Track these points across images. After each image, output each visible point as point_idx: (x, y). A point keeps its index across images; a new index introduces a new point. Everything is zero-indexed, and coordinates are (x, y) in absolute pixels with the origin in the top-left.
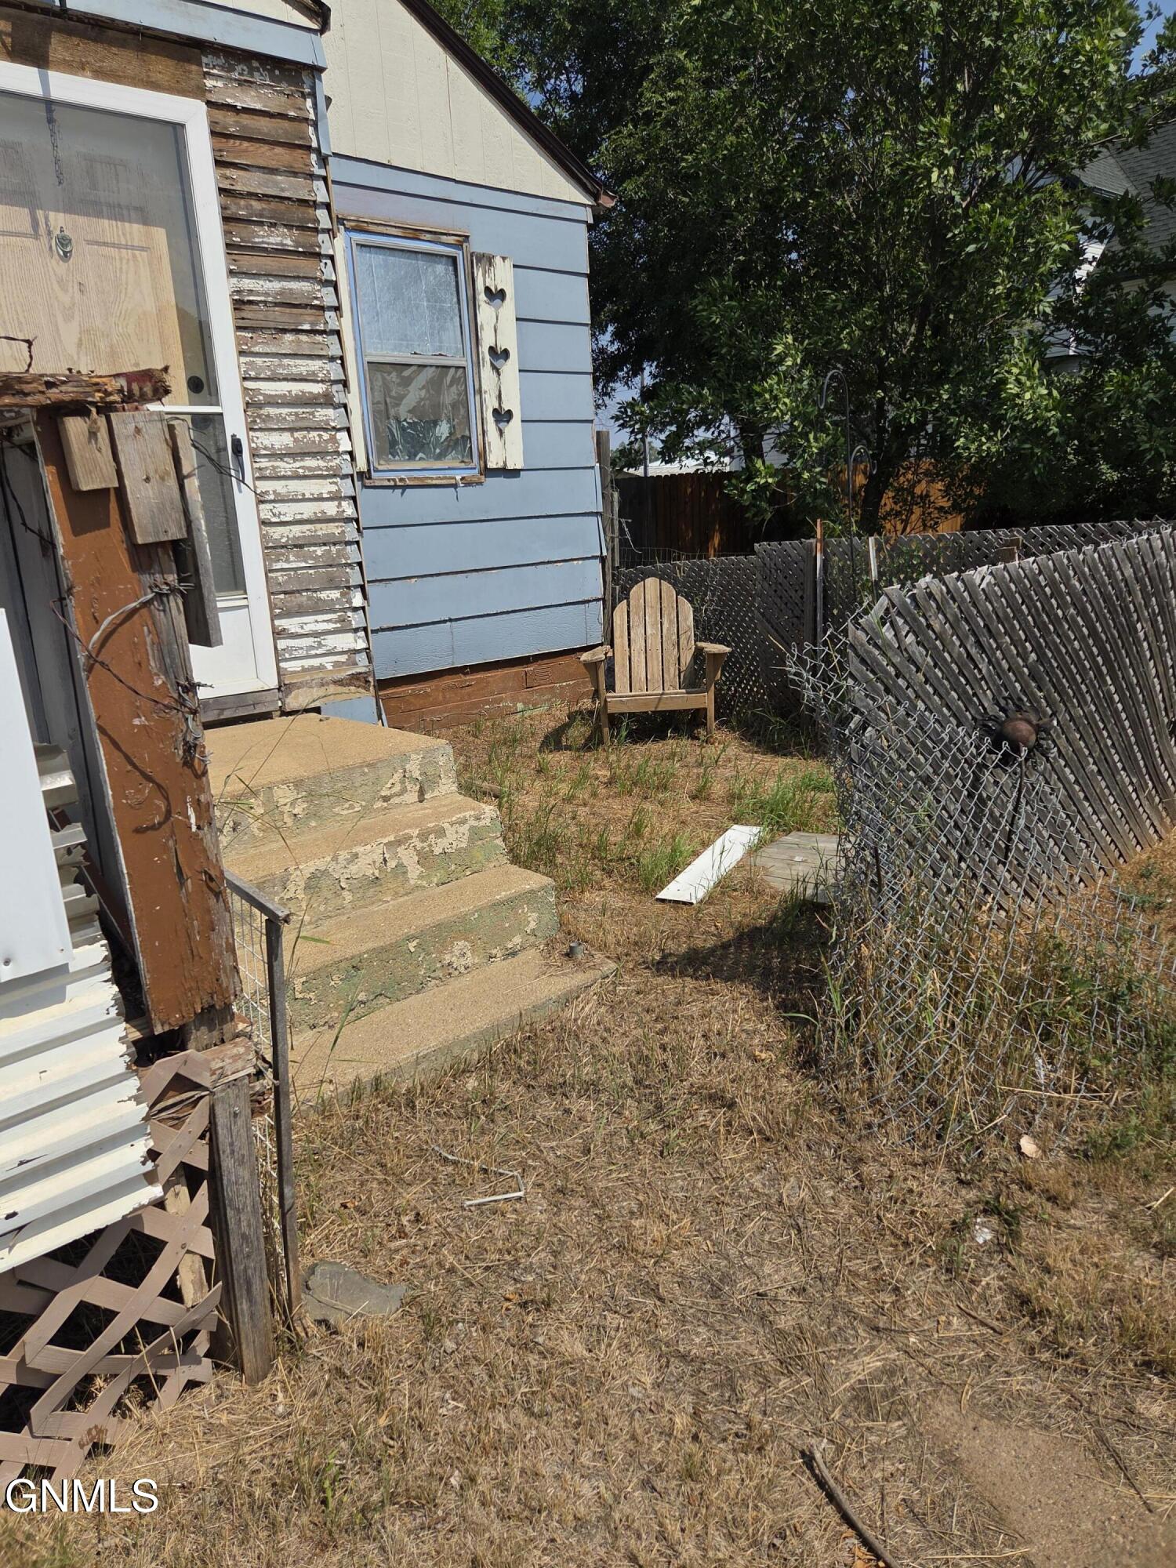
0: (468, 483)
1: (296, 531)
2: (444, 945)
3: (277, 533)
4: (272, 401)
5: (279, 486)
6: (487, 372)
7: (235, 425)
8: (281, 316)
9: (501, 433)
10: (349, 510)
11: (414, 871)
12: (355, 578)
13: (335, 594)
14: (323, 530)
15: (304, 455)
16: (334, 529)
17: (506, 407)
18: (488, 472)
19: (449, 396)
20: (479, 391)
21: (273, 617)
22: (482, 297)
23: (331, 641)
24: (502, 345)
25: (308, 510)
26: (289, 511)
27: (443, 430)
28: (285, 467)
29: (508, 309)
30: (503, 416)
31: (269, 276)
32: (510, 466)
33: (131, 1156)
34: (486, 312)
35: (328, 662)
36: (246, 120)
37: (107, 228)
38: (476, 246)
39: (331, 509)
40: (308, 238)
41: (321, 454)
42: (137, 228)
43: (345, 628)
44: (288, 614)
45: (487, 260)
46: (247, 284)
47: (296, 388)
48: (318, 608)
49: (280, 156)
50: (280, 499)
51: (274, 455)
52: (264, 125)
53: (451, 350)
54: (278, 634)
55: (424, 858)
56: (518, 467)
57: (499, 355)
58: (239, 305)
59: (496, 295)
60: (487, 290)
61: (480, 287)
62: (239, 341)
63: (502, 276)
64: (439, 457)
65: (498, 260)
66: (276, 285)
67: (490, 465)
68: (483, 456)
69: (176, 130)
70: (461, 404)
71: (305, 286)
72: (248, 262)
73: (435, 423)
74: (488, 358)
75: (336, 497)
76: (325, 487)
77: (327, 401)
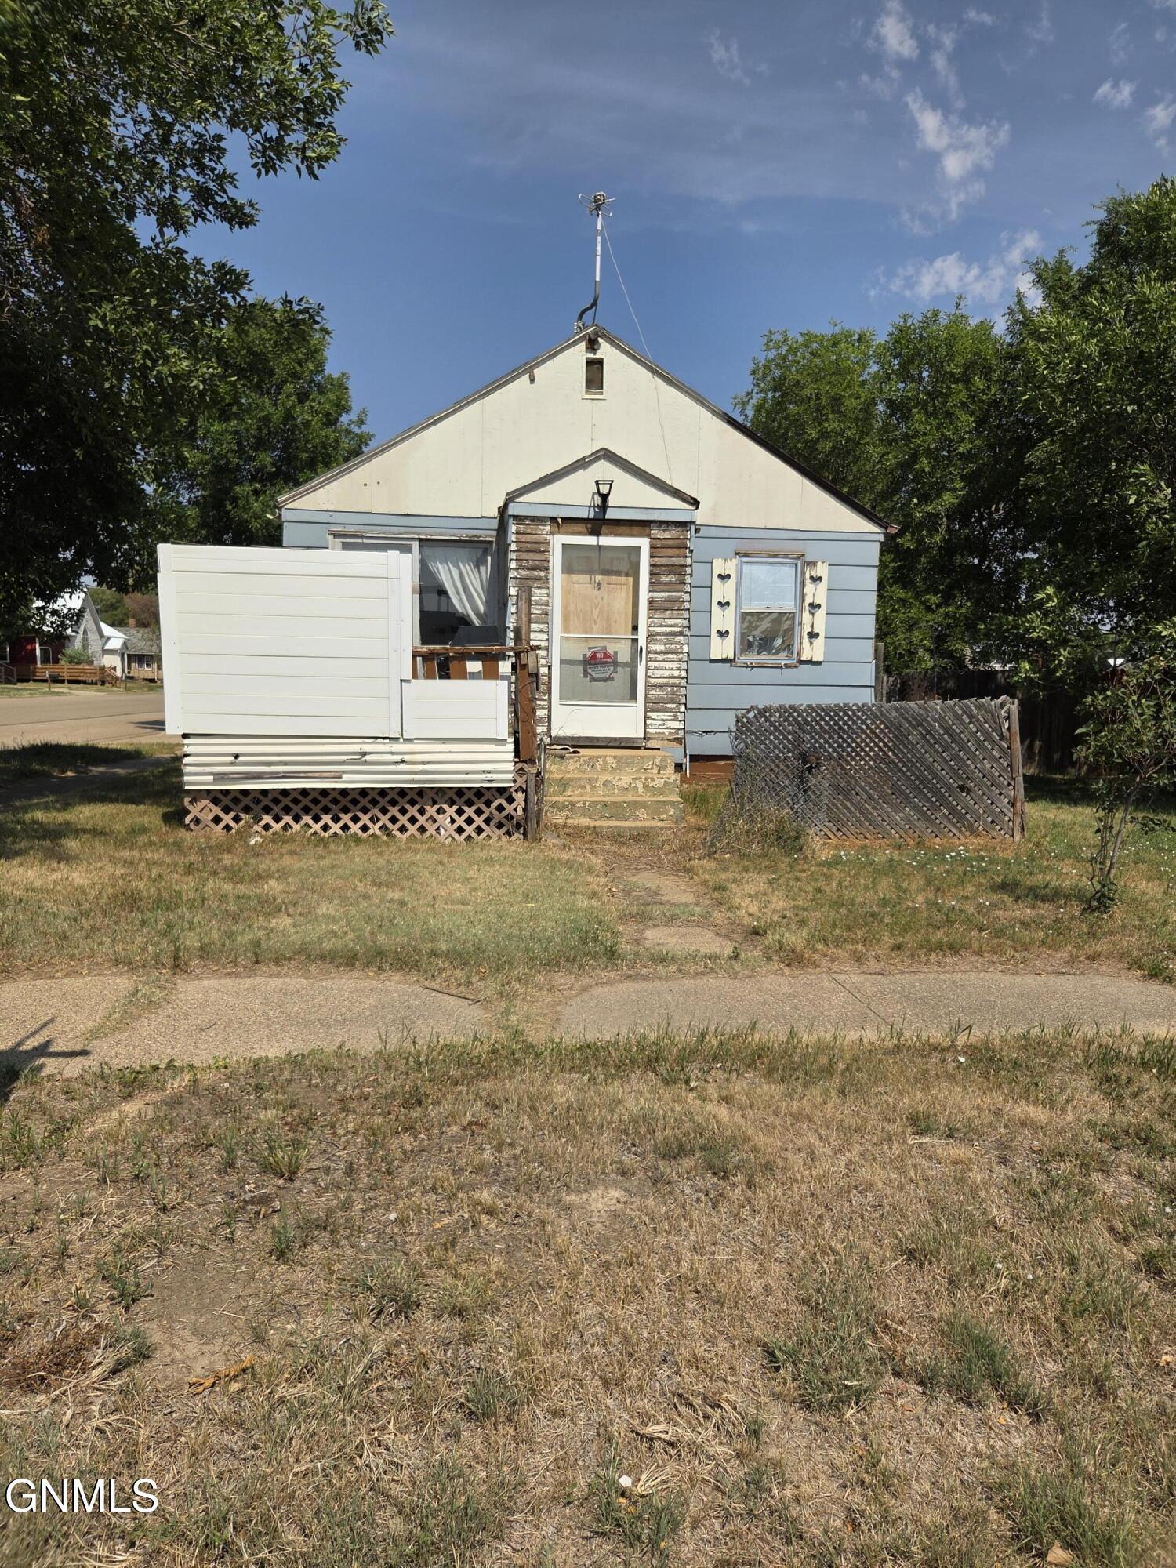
0: (788, 666)
1: (661, 680)
2: (637, 809)
3: (653, 681)
4: (658, 634)
5: (657, 664)
6: (806, 616)
7: (642, 642)
8: (668, 605)
9: (811, 643)
10: (684, 674)
11: (641, 790)
12: (683, 700)
13: (674, 706)
14: (671, 681)
15: (668, 653)
16: (677, 681)
17: (815, 631)
18: (801, 662)
19: (785, 626)
20: (800, 624)
21: (646, 712)
22: (808, 581)
23: (669, 724)
24: (817, 602)
25: (667, 673)
26: (658, 673)
27: (778, 642)
28: (660, 657)
29: (823, 586)
30: (813, 635)
31: (664, 591)
32: (814, 659)
33: (510, 776)
34: (809, 588)
35: (667, 732)
36: (664, 542)
37: (614, 578)
38: (808, 558)
39: (676, 673)
40: (682, 577)
41: (676, 653)
42: (624, 578)
43: (675, 719)
44: (653, 711)
45: (814, 564)
46: (655, 594)
47: (669, 629)
48: (665, 710)
49: (676, 551)
50: (656, 668)
51: (656, 653)
52: (670, 542)
53: (788, 605)
54: (646, 718)
55: (645, 786)
56: (821, 659)
57: (814, 607)
58: (651, 602)
59: (816, 580)
60: (812, 578)
61: (807, 576)
62: (649, 614)
63: (822, 570)
64: (774, 654)
65: (820, 563)
66: (667, 594)
67: (802, 659)
68: (799, 654)
69: (638, 549)
70: (791, 629)
71: (678, 594)
72: (656, 587)
73: (774, 638)
74: (807, 608)
75: (679, 669)
76: (675, 665)
77: (681, 634)
